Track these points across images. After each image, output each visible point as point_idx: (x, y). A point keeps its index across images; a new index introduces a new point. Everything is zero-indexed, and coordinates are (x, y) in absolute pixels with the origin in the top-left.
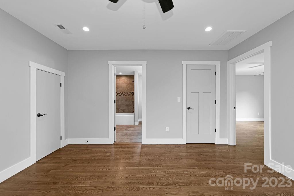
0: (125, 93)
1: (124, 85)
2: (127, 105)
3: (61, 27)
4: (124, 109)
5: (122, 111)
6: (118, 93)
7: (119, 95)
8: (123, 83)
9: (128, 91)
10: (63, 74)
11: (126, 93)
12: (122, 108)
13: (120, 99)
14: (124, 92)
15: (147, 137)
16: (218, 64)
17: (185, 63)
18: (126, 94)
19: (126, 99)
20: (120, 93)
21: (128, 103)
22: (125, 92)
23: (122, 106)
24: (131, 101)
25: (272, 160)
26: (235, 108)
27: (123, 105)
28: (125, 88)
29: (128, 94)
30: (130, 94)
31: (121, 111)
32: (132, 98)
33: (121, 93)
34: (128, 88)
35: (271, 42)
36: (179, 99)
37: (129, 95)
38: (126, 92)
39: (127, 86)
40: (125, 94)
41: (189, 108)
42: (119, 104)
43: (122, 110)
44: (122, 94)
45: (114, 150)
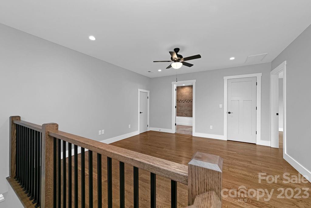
1: (187, 94)
3: (149, 72)
8: (187, 92)
10: (148, 92)
12: (185, 113)
15: (196, 131)
16: (259, 75)
17: (226, 78)
18: (189, 101)
21: (189, 108)
25: (288, 155)
26: (277, 114)
27: (186, 110)
28: (188, 97)
31: (184, 115)
35: (286, 61)
36: (221, 106)
39: (189, 94)
41: (229, 113)
45: (174, 136)
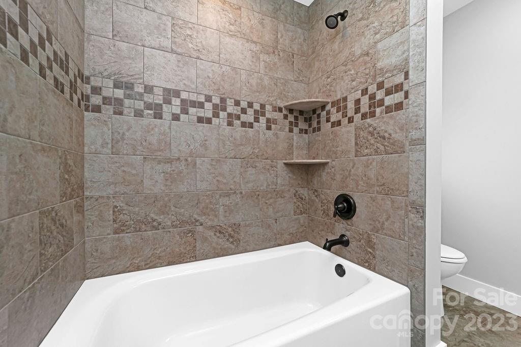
0: (244, 111)
2: (254, 195)
4: (236, 227)
5: (223, 243)
6: (193, 97)
7: (200, 120)
9: (263, 98)
11: (250, 112)
12: (221, 220)
13: (204, 145)
14: (237, 103)
19: (247, 150)
20: (209, 99)
21: (262, 177)
22: (244, 104)
23: (226, 201)
24: (280, 164)
28: (243, 75)
29: (263, 120)
30: (275, 122)
32: (286, 145)
33: (216, 100)
34: (266, 81)
37: (269, 128)
38: (250, 105)
40: (244, 118)
42: (202, 186)
43: (220, 231)
44: (223, 114)
